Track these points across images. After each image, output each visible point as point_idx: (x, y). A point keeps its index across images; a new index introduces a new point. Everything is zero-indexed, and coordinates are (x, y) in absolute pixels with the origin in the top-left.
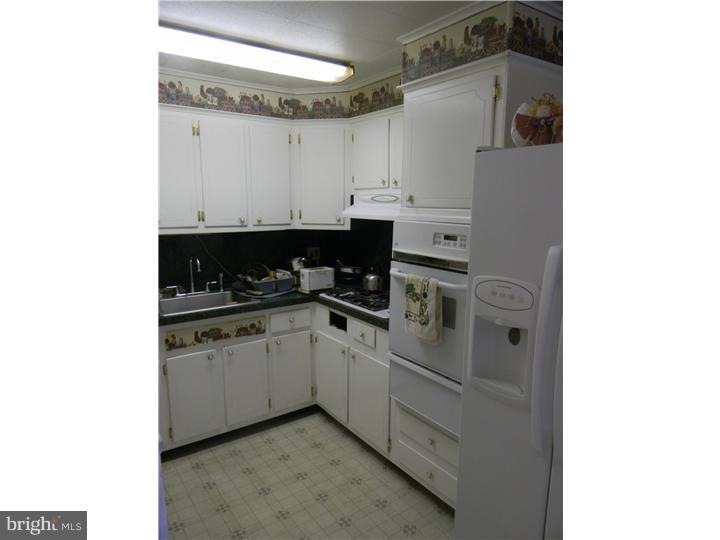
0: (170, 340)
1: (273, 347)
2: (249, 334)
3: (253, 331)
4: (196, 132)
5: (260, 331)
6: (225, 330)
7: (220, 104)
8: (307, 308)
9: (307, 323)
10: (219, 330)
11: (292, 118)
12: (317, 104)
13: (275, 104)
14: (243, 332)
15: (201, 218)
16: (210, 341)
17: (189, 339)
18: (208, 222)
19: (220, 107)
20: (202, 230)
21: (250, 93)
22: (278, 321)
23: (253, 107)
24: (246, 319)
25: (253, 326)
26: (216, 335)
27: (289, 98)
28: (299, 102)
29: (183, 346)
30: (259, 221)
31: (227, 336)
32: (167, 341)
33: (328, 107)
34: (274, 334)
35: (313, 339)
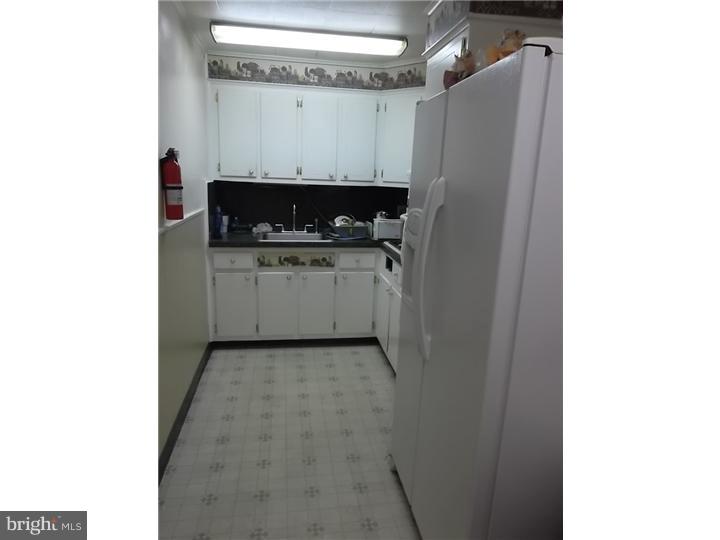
0: (261, 259)
1: (339, 280)
2: (321, 265)
3: (325, 263)
4: (300, 105)
5: (330, 265)
6: (302, 260)
7: (319, 81)
8: (373, 252)
9: (372, 266)
10: (297, 258)
11: (381, 89)
12: (401, 75)
13: (366, 78)
14: (316, 263)
15: (299, 172)
16: (290, 265)
17: (275, 261)
18: (304, 176)
19: (319, 83)
20: (299, 181)
21: (345, 71)
22: (346, 259)
23: (347, 81)
24: (319, 253)
25: (324, 259)
26: (295, 261)
27: (379, 72)
28: (387, 74)
29: (270, 265)
30: (346, 177)
31: (303, 264)
32: (259, 260)
33: (409, 77)
34: (343, 270)
35: (376, 280)
